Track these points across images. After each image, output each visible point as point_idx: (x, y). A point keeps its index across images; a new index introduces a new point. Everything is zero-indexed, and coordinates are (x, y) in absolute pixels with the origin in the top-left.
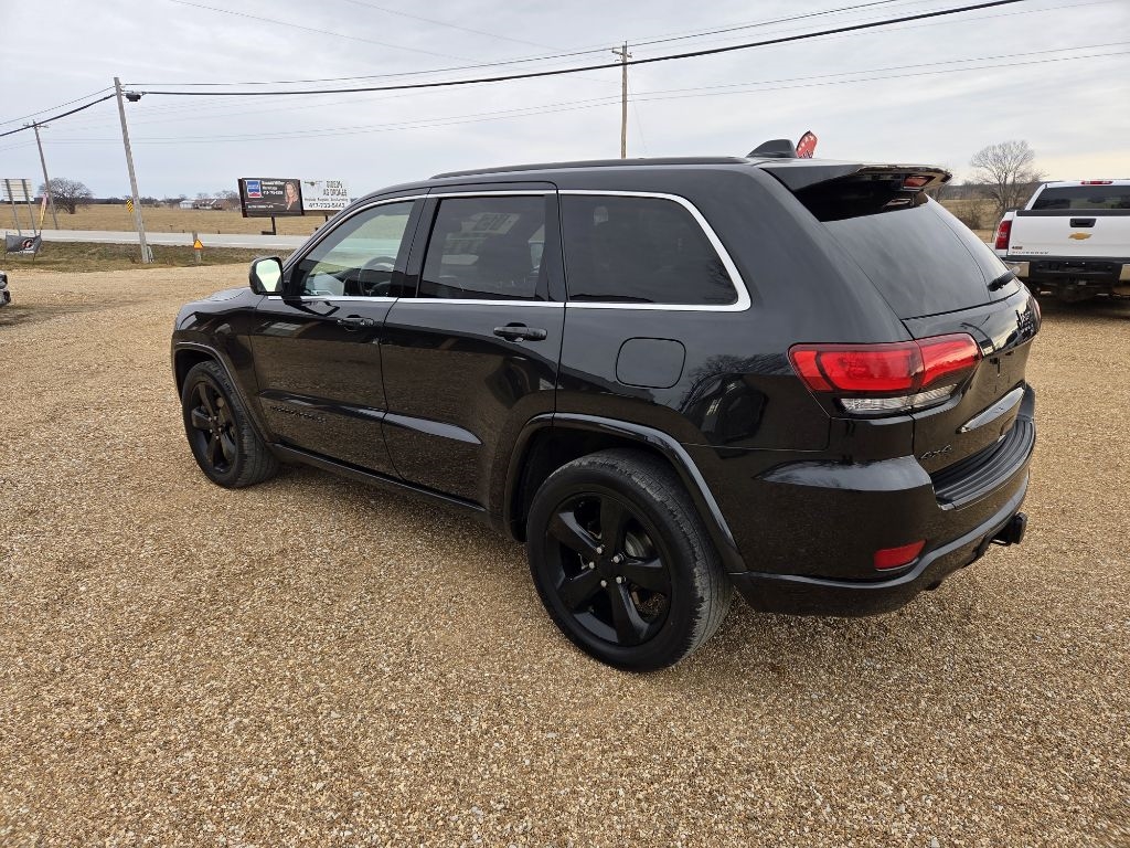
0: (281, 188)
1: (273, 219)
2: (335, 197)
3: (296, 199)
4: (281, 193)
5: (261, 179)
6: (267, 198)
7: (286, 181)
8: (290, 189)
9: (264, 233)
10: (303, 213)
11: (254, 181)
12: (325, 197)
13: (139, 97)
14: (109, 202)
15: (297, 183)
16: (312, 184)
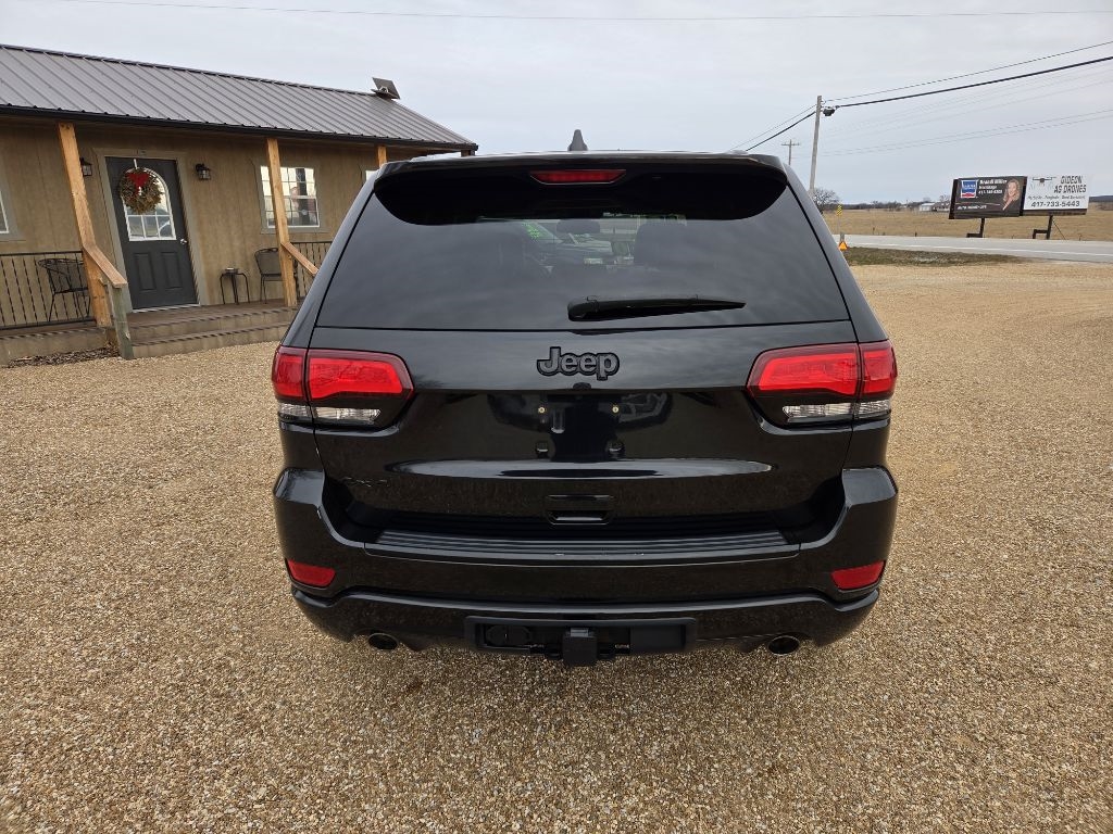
0: (999, 187)
1: (983, 221)
2: (1066, 195)
3: (1017, 197)
4: (1000, 192)
5: (980, 179)
6: (982, 198)
7: (1009, 179)
8: (1012, 187)
9: (969, 235)
10: (1022, 212)
11: (971, 181)
12: (1055, 195)
13: (833, 111)
14: (857, 207)
15: (1023, 181)
16: (1042, 180)
